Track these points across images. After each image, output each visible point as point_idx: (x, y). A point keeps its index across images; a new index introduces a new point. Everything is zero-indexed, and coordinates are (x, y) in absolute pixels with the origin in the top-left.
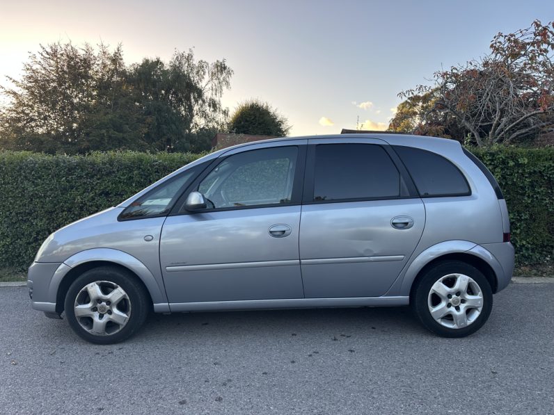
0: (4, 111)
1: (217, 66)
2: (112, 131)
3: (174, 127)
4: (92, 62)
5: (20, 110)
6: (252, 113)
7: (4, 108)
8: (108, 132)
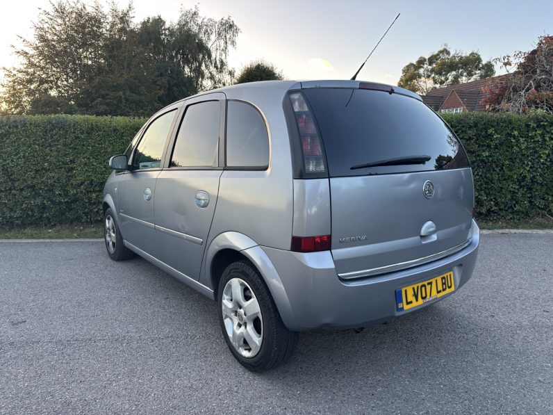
0: (15, 72)
1: (222, 24)
2: (128, 93)
3: (184, 88)
4: (102, 20)
5: (31, 70)
6: (258, 74)
7: (14, 69)
8: (124, 93)
